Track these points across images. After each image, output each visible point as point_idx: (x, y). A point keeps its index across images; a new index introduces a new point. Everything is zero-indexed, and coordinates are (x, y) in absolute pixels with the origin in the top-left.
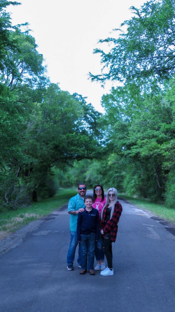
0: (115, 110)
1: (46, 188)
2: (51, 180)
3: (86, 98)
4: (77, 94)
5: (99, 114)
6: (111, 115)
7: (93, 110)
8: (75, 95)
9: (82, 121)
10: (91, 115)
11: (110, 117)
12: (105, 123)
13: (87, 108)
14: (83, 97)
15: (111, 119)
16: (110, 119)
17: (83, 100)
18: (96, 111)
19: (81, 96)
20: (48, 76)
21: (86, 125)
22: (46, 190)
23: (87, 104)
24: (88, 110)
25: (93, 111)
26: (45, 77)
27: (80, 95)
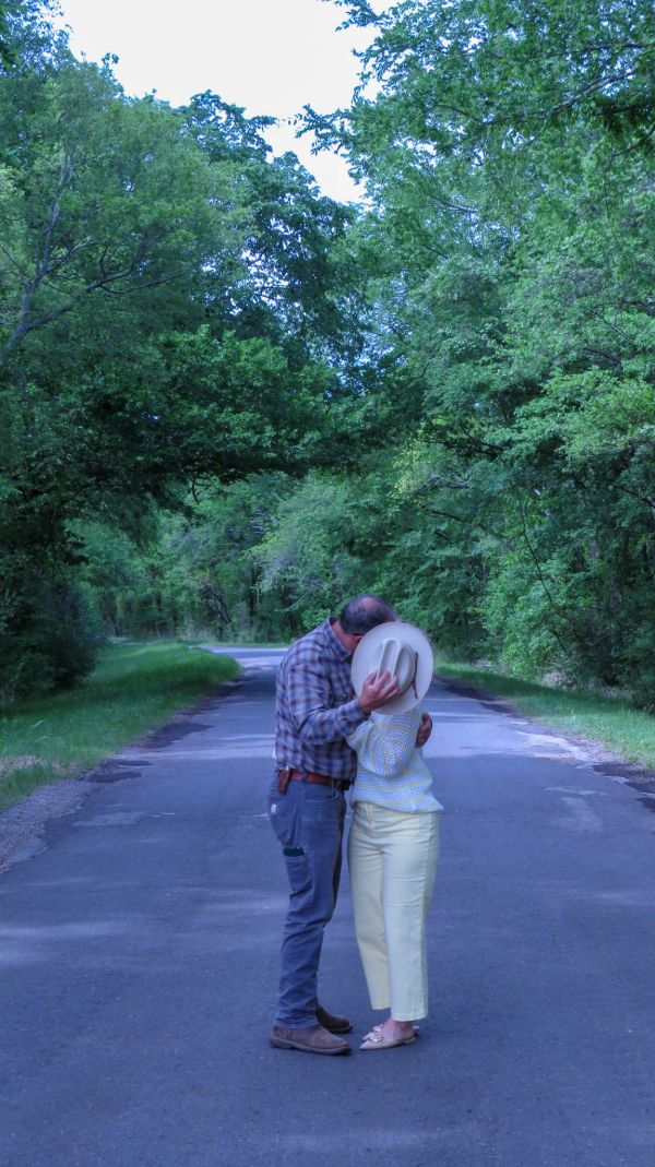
0: (430, 192)
1: (36, 638)
2: (61, 589)
3: (266, 121)
4: (216, 99)
5: (342, 214)
6: (404, 222)
7: (305, 192)
8: (204, 104)
9: (246, 254)
10: (295, 222)
11: (398, 231)
12: (372, 263)
13: (272, 179)
14: (247, 116)
15: (406, 246)
16: (399, 242)
17: (250, 137)
18: (324, 199)
19: (234, 112)
20: (58, 25)
21: (262, 278)
22: (34, 649)
23: (269, 158)
24: (276, 191)
25: (306, 198)
26: (41, 32)
27: (229, 109)
